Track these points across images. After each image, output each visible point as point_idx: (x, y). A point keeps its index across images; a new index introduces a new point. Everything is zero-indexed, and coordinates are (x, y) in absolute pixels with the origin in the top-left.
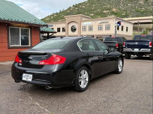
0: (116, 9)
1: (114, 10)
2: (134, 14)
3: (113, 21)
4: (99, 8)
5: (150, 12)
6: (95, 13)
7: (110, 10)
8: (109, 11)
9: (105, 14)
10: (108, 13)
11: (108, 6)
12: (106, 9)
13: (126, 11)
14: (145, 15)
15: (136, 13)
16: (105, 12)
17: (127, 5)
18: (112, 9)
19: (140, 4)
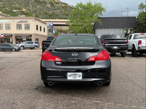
0: (26, 9)
1: (24, 10)
2: (43, 16)
3: (33, 21)
4: (7, 7)
5: (57, 15)
6: (4, 11)
7: (19, 9)
8: (18, 11)
9: (15, 13)
10: (18, 12)
11: (17, 5)
12: (16, 9)
13: (36, 12)
14: (53, 17)
15: (45, 15)
16: (15, 11)
17: (36, 7)
18: (22, 9)
19: (47, 7)
